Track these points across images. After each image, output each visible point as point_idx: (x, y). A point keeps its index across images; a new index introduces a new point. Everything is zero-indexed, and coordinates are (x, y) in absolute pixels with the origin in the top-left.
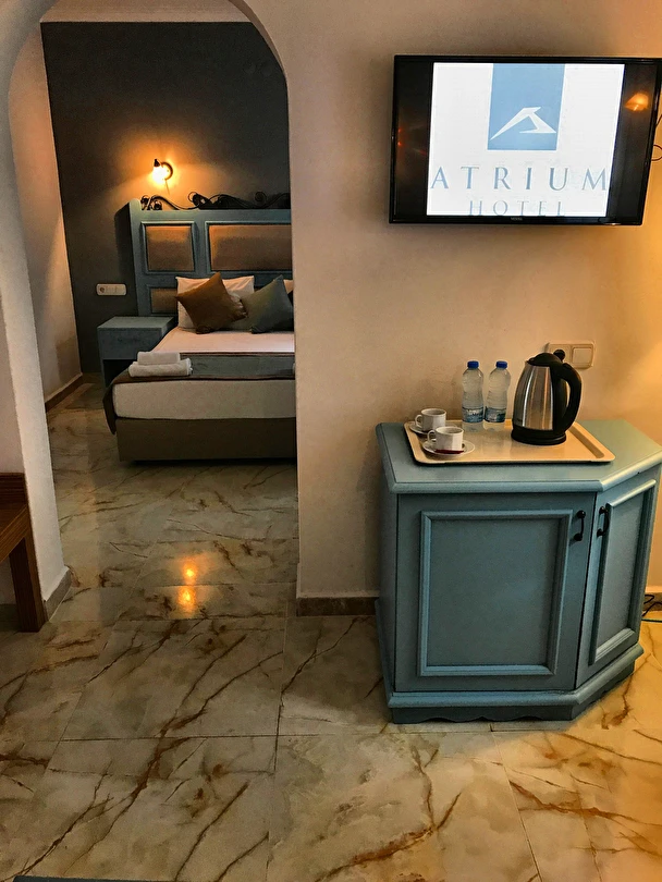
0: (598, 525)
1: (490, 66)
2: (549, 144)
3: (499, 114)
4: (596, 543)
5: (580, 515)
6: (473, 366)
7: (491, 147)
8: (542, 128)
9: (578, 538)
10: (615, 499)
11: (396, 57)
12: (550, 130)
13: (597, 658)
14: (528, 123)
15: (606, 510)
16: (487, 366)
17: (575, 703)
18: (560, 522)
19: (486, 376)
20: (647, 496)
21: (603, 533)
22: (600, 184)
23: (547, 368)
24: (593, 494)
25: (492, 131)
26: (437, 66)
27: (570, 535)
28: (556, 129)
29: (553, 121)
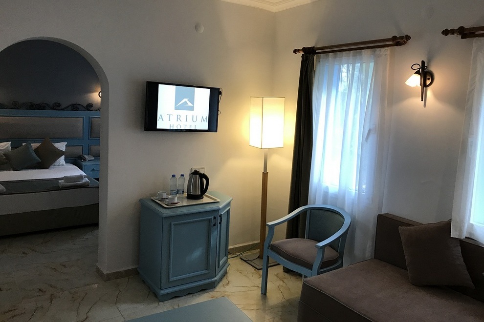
0: (219, 221)
1: (175, 86)
2: (192, 109)
3: (178, 100)
4: (219, 225)
5: (215, 218)
6: (173, 176)
7: (176, 109)
8: (190, 104)
9: (214, 225)
10: (222, 212)
11: (147, 82)
12: (191, 105)
13: (220, 265)
14: (186, 103)
15: (221, 216)
16: (178, 176)
17: (216, 280)
18: (209, 220)
19: (178, 179)
20: (228, 212)
21: (220, 223)
22: (206, 121)
23: (198, 175)
24: (217, 210)
25: (175, 105)
26: (160, 85)
27: (212, 225)
28: (193, 105)
29: (193, 102)
